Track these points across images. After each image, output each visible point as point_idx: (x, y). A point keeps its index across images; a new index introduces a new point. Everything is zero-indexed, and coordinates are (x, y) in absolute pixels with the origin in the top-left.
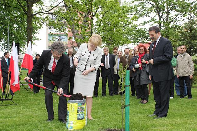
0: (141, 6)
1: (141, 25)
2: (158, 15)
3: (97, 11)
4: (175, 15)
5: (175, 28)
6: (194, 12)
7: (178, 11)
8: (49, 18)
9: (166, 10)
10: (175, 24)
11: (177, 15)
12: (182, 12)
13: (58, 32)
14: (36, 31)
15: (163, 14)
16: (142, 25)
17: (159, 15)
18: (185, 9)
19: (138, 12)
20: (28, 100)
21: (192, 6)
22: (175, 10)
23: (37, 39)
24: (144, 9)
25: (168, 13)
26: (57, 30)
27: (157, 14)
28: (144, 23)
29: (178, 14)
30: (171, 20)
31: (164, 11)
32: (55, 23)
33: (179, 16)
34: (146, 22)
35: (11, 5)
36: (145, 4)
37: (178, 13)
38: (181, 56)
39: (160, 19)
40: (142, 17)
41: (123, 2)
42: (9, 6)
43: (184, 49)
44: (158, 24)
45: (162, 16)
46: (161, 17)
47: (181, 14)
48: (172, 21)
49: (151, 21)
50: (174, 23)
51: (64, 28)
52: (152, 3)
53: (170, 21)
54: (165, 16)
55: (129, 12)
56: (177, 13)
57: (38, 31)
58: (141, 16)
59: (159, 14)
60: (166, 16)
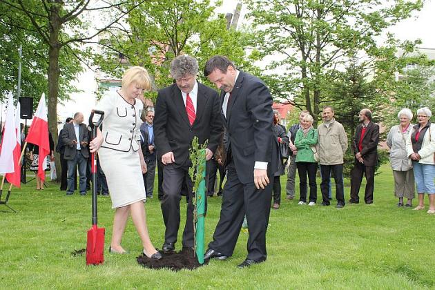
0: (270, 34)
1: (268, 68)
2: (300, 52)
3: (185, 40)
4: (333, 52)
5: (333, 75)
6: (366, 48)
7: (338, 45)
8: (91, 51)
9: (316, 43)
10: (332, 68)
11: (334, 53)
12: (344, 47)
13: (108, 78)
14: (73, 76)
15: (310, 50)
16: (271, 69)
17: (303, 53)
18: (349, 41)
19: (265, 44)
20: (41, 205)
21: (362, 36)
22: (332, 43)
23: (77, 91)
24: (277, 39)
25: (319, 48)
26: (108, 75)
27: (299, 50)
28: (274, 65)
29: (338, 51)
30: (324, 60)
31: (312, 45)
32: (103, 61)
33: (339, 53)
34: (277, 64)
35: (22, 26)
36: (278, 30)
37: (338, 49)
38: (326, 127)
39: (305, 58)
40: (270, 53)
41: (241, 26)
42: (18, 27)
43: (329, 115)
44: (301, 67)
45: (309, 53)
46: (307, 56)
47: (342, 50)
48: (327, 63)
49: (286, 62)
50: (328, 67)
51: (120, 70)
52: (291, 29)
53: (323, 62)
54: (313, 53)
55: (249, 44)
56: (336, 48)
57: (76, 76)
58: (269, 51)
59: (302, 49)
60: (316, 53)
